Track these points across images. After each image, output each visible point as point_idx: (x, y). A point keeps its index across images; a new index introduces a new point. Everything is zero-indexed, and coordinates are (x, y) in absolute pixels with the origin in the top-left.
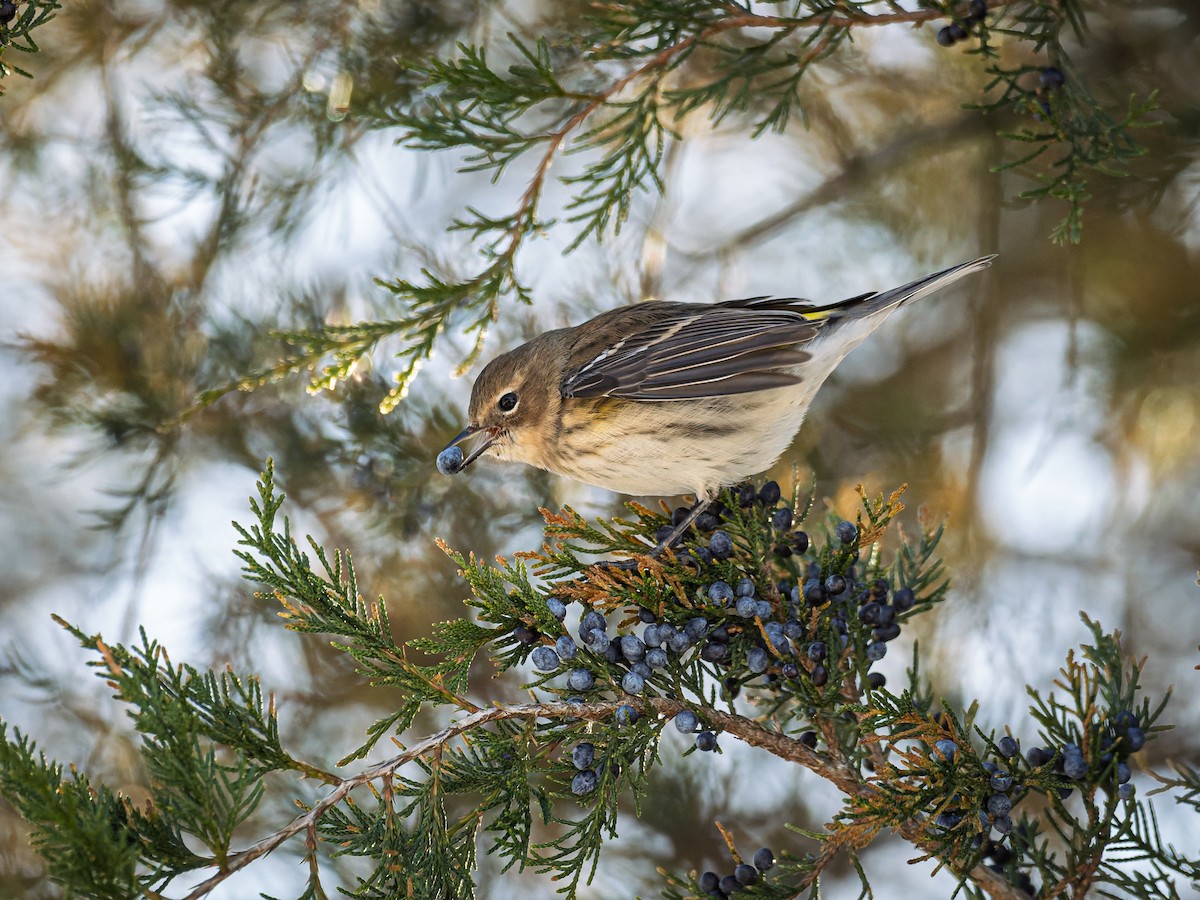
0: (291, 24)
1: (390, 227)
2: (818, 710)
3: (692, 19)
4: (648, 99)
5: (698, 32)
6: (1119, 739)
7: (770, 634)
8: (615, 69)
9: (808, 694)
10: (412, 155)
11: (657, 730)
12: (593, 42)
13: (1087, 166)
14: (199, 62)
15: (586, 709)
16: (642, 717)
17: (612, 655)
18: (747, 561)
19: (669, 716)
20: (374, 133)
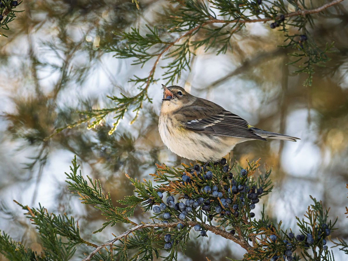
0: (82, 22)
1: (111, 81)
2: (236, 224)
3: (199, 21)
4: (186, 44)
5: (201, 24)
6: (323, 233)
7: (222, 202)
8: (176, 35)
9: (233, 219)
10: (117, 59)
11: (189, 230)
12: (170, 27)
13: (314, 64)
14: (56, 33)
15: (168, 224)
16: (184, 226)
17: (176, 208)
18: (215, 180)
19: (192, 226)
20: (107, 54)
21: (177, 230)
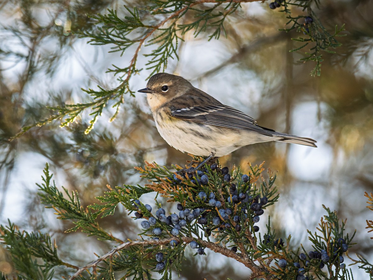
2: (238, 240)
3: (187, 1)
4: (172, 28)
5: (189, 5)
6: (340, 248)
7: (221, 213)
8: (161, 18)
9: (234, 234)
10: (93, 47)
11: (184, 248)
12: (153, 8)
13: (322, 50)
14: (19, 15)
15: (160, 241)
16: (178, 243)
17: (168, 222)
18: (213, 187)
19: (188, 243)
21: (170, 248)
